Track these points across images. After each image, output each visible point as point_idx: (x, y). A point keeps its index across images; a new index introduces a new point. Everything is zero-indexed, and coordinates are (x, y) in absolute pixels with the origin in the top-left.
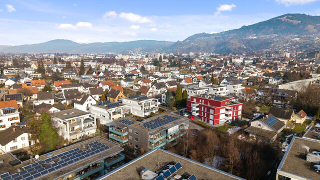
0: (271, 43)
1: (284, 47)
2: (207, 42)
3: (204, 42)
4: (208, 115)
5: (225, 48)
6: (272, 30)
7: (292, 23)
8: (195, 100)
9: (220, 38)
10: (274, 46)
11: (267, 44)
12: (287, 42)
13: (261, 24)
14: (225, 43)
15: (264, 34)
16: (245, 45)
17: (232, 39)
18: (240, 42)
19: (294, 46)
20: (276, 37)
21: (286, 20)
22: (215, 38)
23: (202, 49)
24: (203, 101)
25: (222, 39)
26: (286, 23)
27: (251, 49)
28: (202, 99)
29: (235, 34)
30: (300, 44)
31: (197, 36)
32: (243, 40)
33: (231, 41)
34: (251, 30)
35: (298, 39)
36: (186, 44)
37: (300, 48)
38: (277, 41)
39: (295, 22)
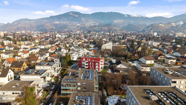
0: (67, 26)
1: (74, 28)
2: (30, 25)
3: (28, 24)
4: (95, 66)
5: (43, 28)
6: (66, 19)
7: (75, 16)
8: (84, 60)
9: (38, 22)
10: (69, 28)
11: (65, 26)
12: (75, 26)
13: (60, 15)
14: (42, 26)
15: (63, 21)
16: (54, 27)
17: (46, 23)
18: (51, 25)
19: (78, 28)
20: (69, 23)
21: (72, 14)
22: (35, 22)
23: (28, 29)
24: (90, 59)
25: (39, 23)
26: (72, 16)
27: (58, 29)
28: (89, 58)
29: (47, 20)
30: (80, 27)
31: (21, 20)
32: (52, 24)
33: (46, 24)
34: (55, 18)
35: (79, 24)
36: (15, 25)
37: (81, 29)
38: (70, 25)
39: (77, 16)
